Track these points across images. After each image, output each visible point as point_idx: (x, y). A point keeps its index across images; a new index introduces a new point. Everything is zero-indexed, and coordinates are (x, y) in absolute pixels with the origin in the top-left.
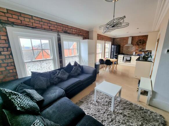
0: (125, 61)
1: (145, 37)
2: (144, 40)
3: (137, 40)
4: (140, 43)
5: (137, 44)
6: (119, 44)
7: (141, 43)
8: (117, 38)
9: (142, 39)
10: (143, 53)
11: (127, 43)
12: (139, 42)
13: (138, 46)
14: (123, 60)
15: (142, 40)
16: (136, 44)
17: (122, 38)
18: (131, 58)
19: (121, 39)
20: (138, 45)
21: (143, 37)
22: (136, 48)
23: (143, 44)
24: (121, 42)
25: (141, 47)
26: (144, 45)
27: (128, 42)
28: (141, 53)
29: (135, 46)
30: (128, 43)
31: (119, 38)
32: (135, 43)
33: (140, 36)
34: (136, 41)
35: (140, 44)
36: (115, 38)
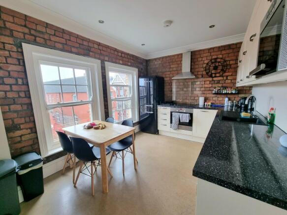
0: (176, 126)
1: (228, 51)
2: (225, 61)
3: (206, 62)
4: (216, 68)
5: (207, 73)
6: (160, 75)
7: (219, 71)
8: (155, 59)
9: (221, 56)
10: (226, 99)
11: (179, 71)
12: (211, 68)
13: (210, 79)
14: (171, 122)
15: (219, 60)
16: (204, 73)
17: (166, 57)
18: (191, 115)
19: (164, 60)
20: (211, 76)
21: (223, 52)
22: (206, 86)
23: (223, 71)
24: (164, 70)
25: (218, 82)
26: (227, 76)
27: (181, 70)
28: (221, 99)
29: (202, 79)
30: (183, 71)
31: (159, 59)
32: (201, 70)
33: (213, 48)
34: (205, 65)
35: (215, 74)
36: (149, 60)
